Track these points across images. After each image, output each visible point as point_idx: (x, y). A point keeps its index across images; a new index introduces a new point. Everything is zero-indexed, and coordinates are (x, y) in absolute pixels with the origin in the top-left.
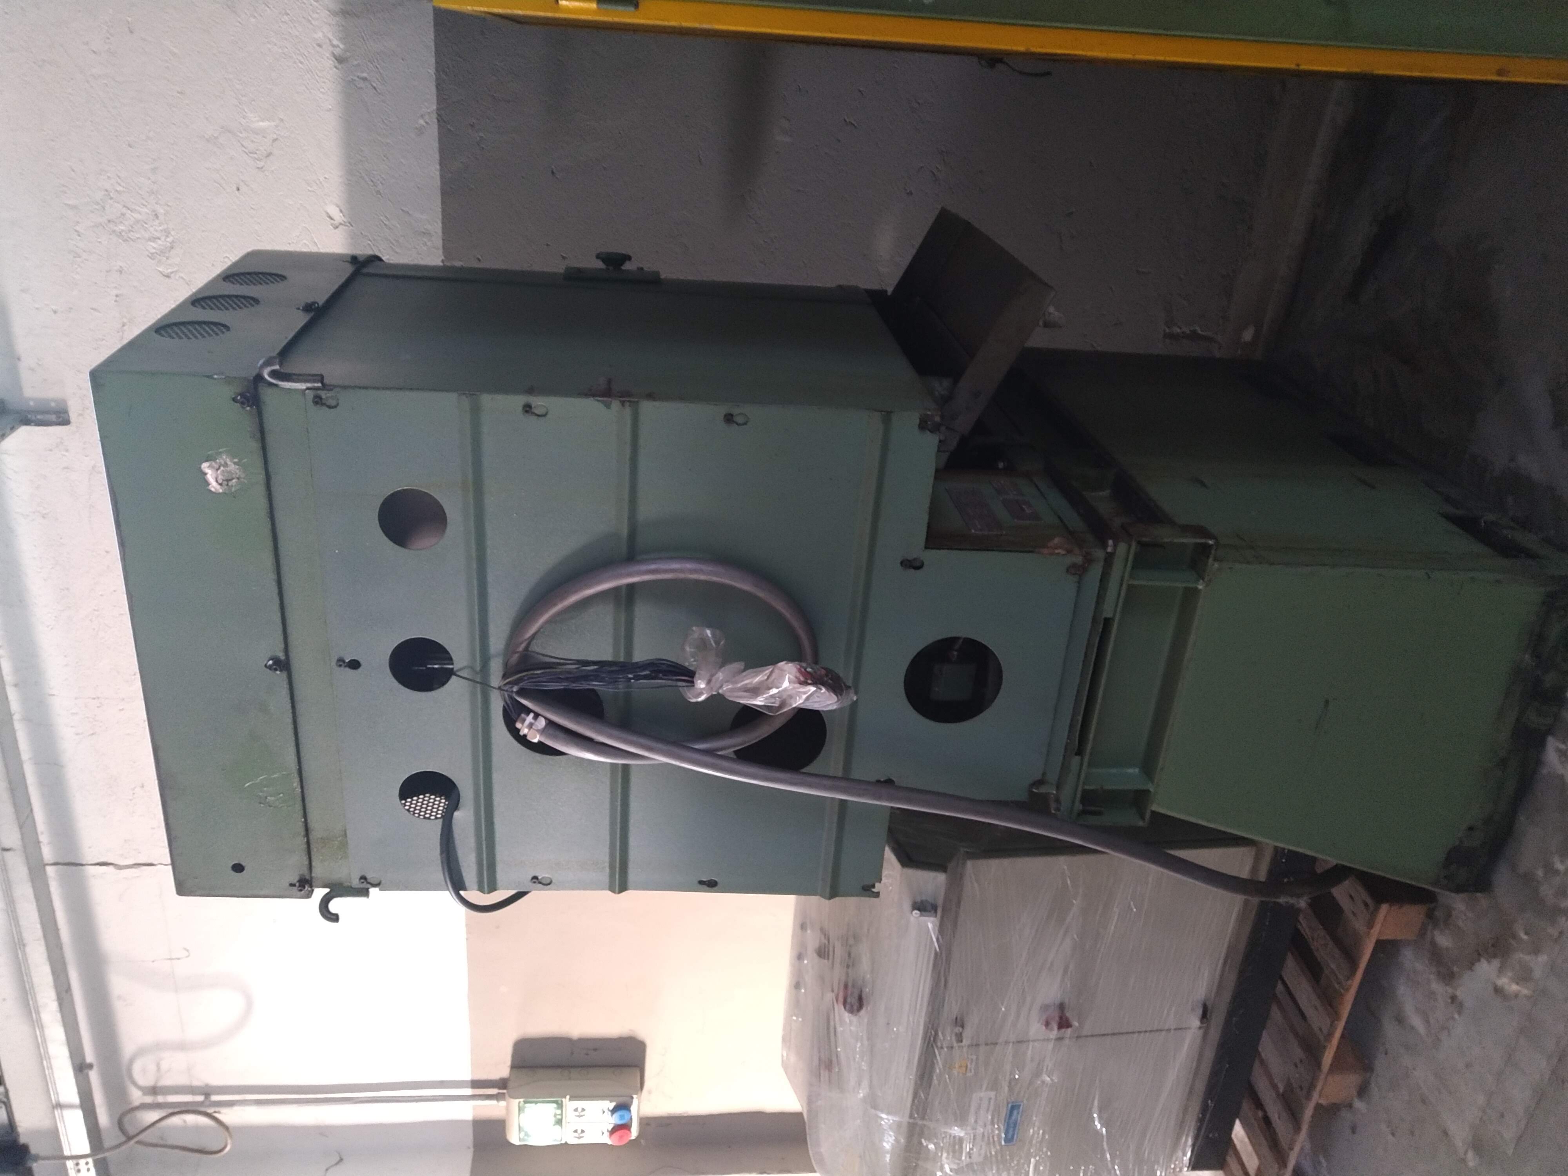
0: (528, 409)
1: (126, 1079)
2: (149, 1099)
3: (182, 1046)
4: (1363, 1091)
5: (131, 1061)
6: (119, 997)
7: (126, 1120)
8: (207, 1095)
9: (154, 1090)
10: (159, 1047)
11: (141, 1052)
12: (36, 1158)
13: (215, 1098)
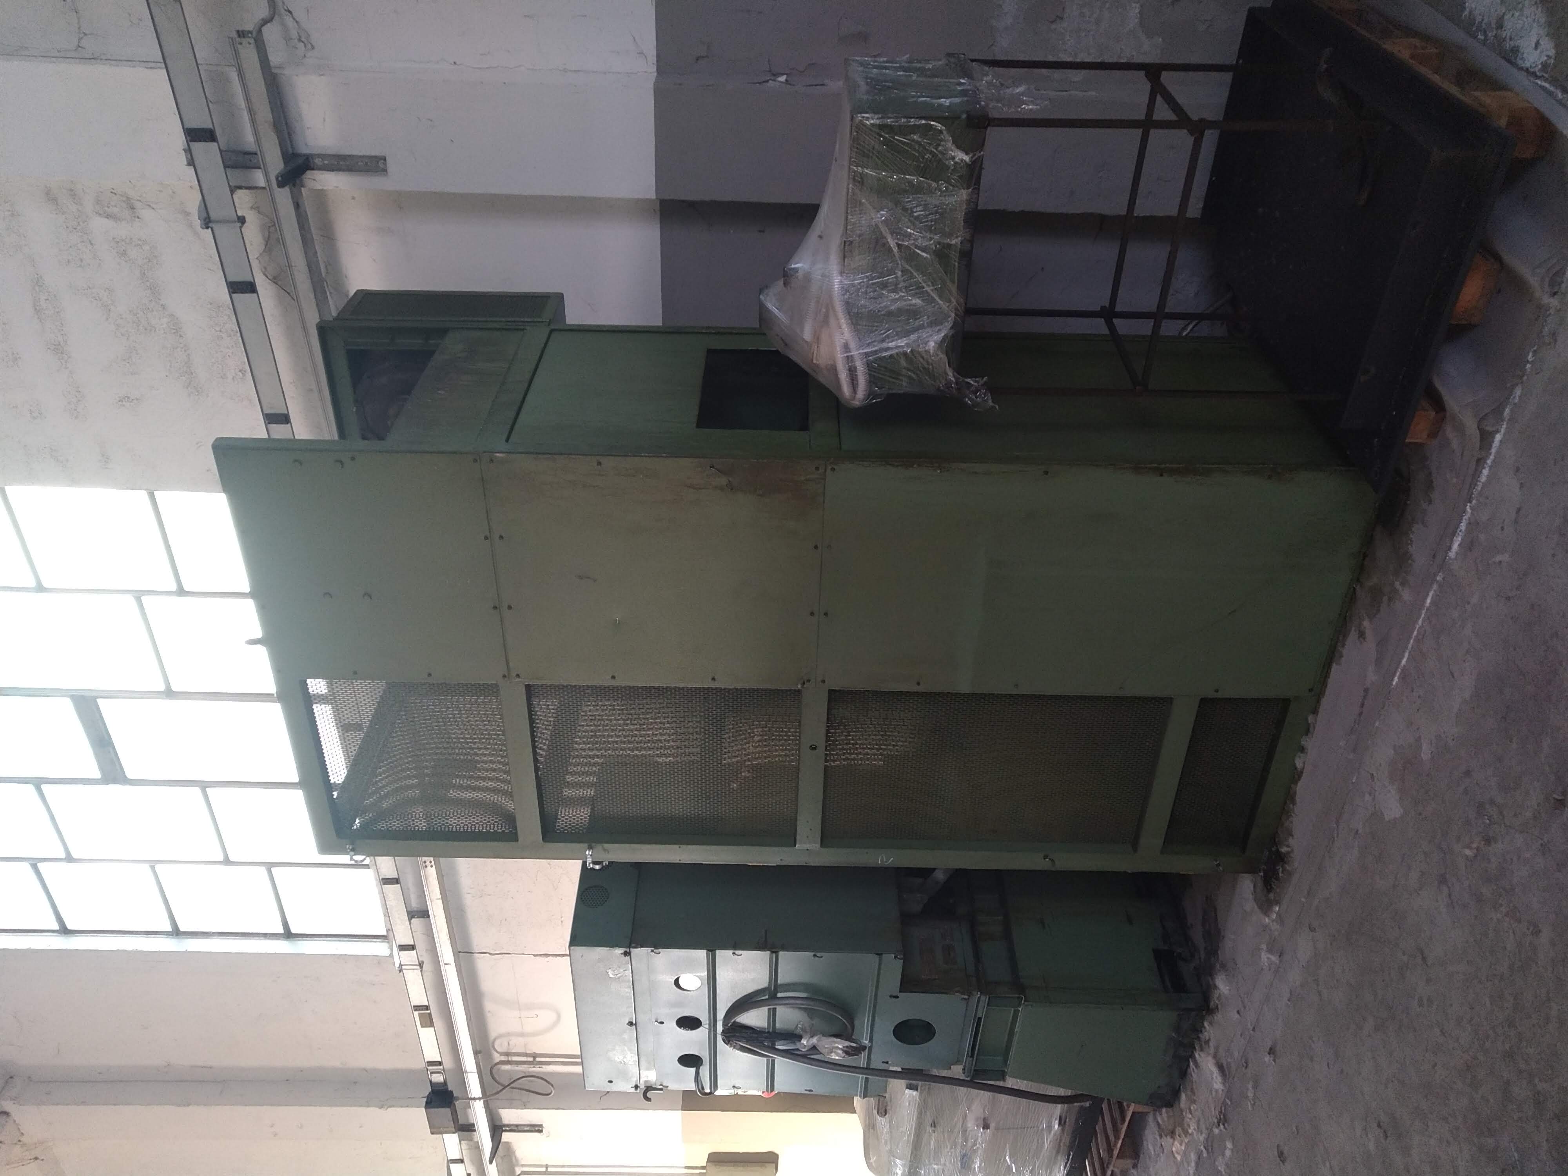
0: (734, 953)
1: (492, 1049)
2: (503, 1058)
3: (522, 1035)
4: (1135, 1166)
5: (495, 1040)
6: (489, 1012)
7: (494, 1071)
8: (535, 1058)
9: (507, 1054)
10: (509, 1034)
11: (499, 1036)
12: (458, 1099)
13: (538, 1059)
